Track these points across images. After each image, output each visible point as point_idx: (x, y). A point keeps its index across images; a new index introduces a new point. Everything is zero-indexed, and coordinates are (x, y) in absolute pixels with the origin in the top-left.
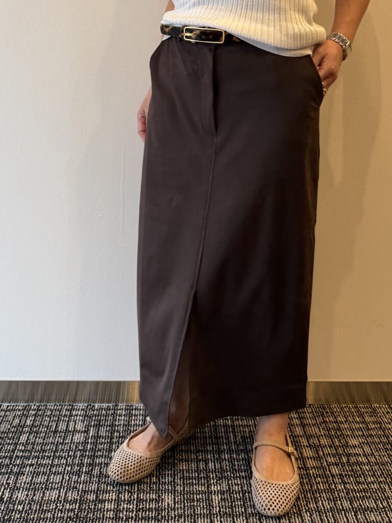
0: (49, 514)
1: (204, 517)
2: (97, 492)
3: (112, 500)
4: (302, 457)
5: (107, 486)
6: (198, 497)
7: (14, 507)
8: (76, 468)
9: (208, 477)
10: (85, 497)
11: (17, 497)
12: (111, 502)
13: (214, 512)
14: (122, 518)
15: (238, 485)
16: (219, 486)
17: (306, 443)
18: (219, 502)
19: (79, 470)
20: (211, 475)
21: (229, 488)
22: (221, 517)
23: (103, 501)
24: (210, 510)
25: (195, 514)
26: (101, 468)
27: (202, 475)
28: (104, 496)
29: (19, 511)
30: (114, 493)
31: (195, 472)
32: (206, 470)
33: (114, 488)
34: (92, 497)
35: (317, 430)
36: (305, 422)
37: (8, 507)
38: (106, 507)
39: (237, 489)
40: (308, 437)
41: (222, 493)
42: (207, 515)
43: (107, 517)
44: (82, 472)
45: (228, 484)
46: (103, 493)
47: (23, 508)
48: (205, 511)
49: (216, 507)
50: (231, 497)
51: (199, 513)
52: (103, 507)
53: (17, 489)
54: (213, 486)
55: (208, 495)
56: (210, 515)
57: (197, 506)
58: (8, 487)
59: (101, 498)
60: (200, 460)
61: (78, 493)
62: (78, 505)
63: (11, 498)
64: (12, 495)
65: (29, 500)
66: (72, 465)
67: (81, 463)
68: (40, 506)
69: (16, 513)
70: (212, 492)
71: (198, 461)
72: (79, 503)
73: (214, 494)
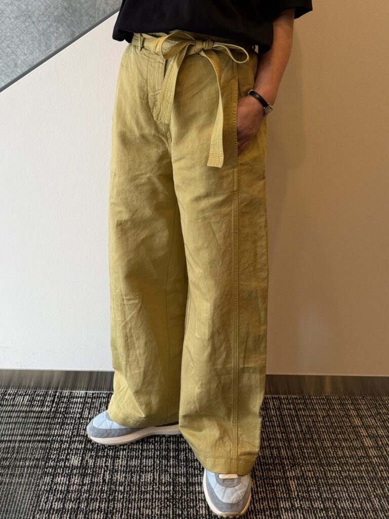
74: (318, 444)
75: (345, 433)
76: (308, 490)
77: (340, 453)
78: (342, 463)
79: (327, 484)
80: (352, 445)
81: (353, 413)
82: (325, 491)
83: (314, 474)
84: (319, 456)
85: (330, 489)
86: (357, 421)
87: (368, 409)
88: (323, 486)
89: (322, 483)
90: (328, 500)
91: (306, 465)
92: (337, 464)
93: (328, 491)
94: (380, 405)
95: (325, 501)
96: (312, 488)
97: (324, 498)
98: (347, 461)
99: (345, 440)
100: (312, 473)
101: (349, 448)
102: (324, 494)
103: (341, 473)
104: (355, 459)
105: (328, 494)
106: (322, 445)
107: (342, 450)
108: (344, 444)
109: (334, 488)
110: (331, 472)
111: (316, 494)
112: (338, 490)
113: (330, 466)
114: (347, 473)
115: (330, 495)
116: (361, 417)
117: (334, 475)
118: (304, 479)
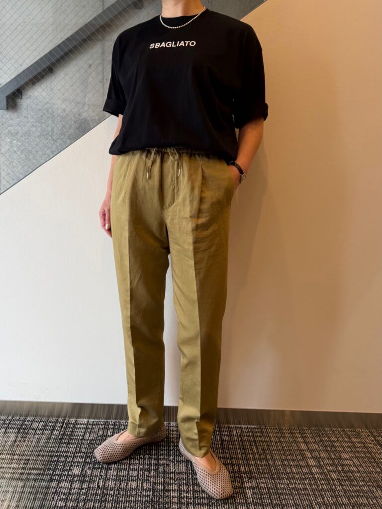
0: (133, 498)
1: (242, 505)
2: (164, 483)
3: (175, 490)
4: (308, 465)
5: (170, 480)
6: (236, 490)
7: (107, 491)
8: (146, 466)
9: (241, 477)
10: (156, 487)
11: (109, 485)
12: (175, 491)
13: (249, 502)
14: (184, 503)
15: (264, 483)
16: (250, 484)
17: (309, 456)
18: (252, 496)
19: (149, 468)
20: (244, 476)
21: (258, 485)
22: (254, 506)
23: (169, 491)
24: (246, 500)
25: (235, 502)
26: (164, 467)
27: (237, 475)
28: (169, 486)
29: (111, 495)
30: (176, 486)
31: (232, 472)
32: (240, 472)
33: (175, 481)
34: (161, 487)
35: (317, 446)
36: (307, 440)
37: (103, 492)
38: (172, 495)
39: (263, 486)
40: (311, 451)
41: (253, 489)
42: (244, 504)
43: (173, 502)
44: (151, 470)
45: (256, 482)
46: (168, 485)
47: (114, 493)
48: (242, 501)
49: (250, 498)
50: (260, 491)
51: (238, 501)
52: (169, 494)
53: (108, 479)
54: (246, 484)
55: (243, 489)
56: (246, 503)
57: (236, 497)
58: (101, 477)
59: (167, 488)
60: (234, 464)
61: (150, 484)
62: (151, 492)
63: (104, 485)
64: (105, 484)
65: (117, 488)
66: (144, 464)
67: (150, 463)
68: (126, 492)
69: (109, 496)
70: (245, 488)
71: (233, 465)
72: (153, 491)
73: (248, 489)
74: (270, 462)
75: (293, 455)
76: (261, 497)
77: (288, 470)
78: (290, 478)
79: (277, 493)
80: (298, 464)
81: (301, 440)
82: (275, 498)
83: (267, 485)
84: (271, 472)
85: (279, 497)
86: (303, 446)
87: (313, 437)
88: (274, 495)
89: (273, 492)
90: (277, 506)
91: (260, 478)
92: (286, 478)
93: (277, 499)
94: (322, 434)
95: (275, 506)
96: (264, 496)
97: (274, 504)
98: (294, 476)
99: (293, 460)
100: (265, 484)
101: (296, 466)
102: (274, 501)
103: (288, 485)
104: (301, 475)
105: (278, 501)
106: (274, 464)
107: (290, 468)
108: (292, 463)
109: (282, 497)
110: (281, 485)
111: (267, 501)
112: (286, 498)
113: (280, 480)
114: (294, 485)
115: (279, 502)
116: (306, 443)
117: (283, 486)
118: (259, 489)
